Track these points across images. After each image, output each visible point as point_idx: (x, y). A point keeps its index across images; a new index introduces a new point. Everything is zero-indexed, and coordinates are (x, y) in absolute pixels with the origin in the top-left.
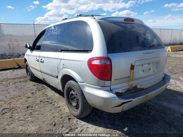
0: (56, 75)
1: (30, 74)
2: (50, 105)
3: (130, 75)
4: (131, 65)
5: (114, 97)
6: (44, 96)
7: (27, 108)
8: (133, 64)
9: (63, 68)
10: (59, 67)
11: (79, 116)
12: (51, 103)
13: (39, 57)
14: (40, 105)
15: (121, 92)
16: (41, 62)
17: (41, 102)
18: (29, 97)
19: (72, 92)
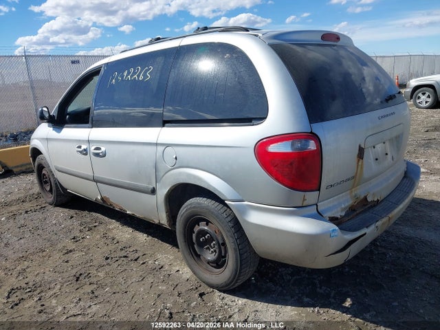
0: (151, 187)
1: (54, 189)
2: (133, 264)
3: (356, 173)
4: (358, 148)
5: (333, 231)
6: (108, 242)
7: (77, 280)
8: (363, 146)
9: (174, 167)
10: (159, 165)
11: (227, 286)
12: (136, 260)
13: (89, 141)
14: (107, 268)
15: (339, 217)
16: (97, 155)
17: (107, 259)
18: (71, 251)
19: (203, 226)
